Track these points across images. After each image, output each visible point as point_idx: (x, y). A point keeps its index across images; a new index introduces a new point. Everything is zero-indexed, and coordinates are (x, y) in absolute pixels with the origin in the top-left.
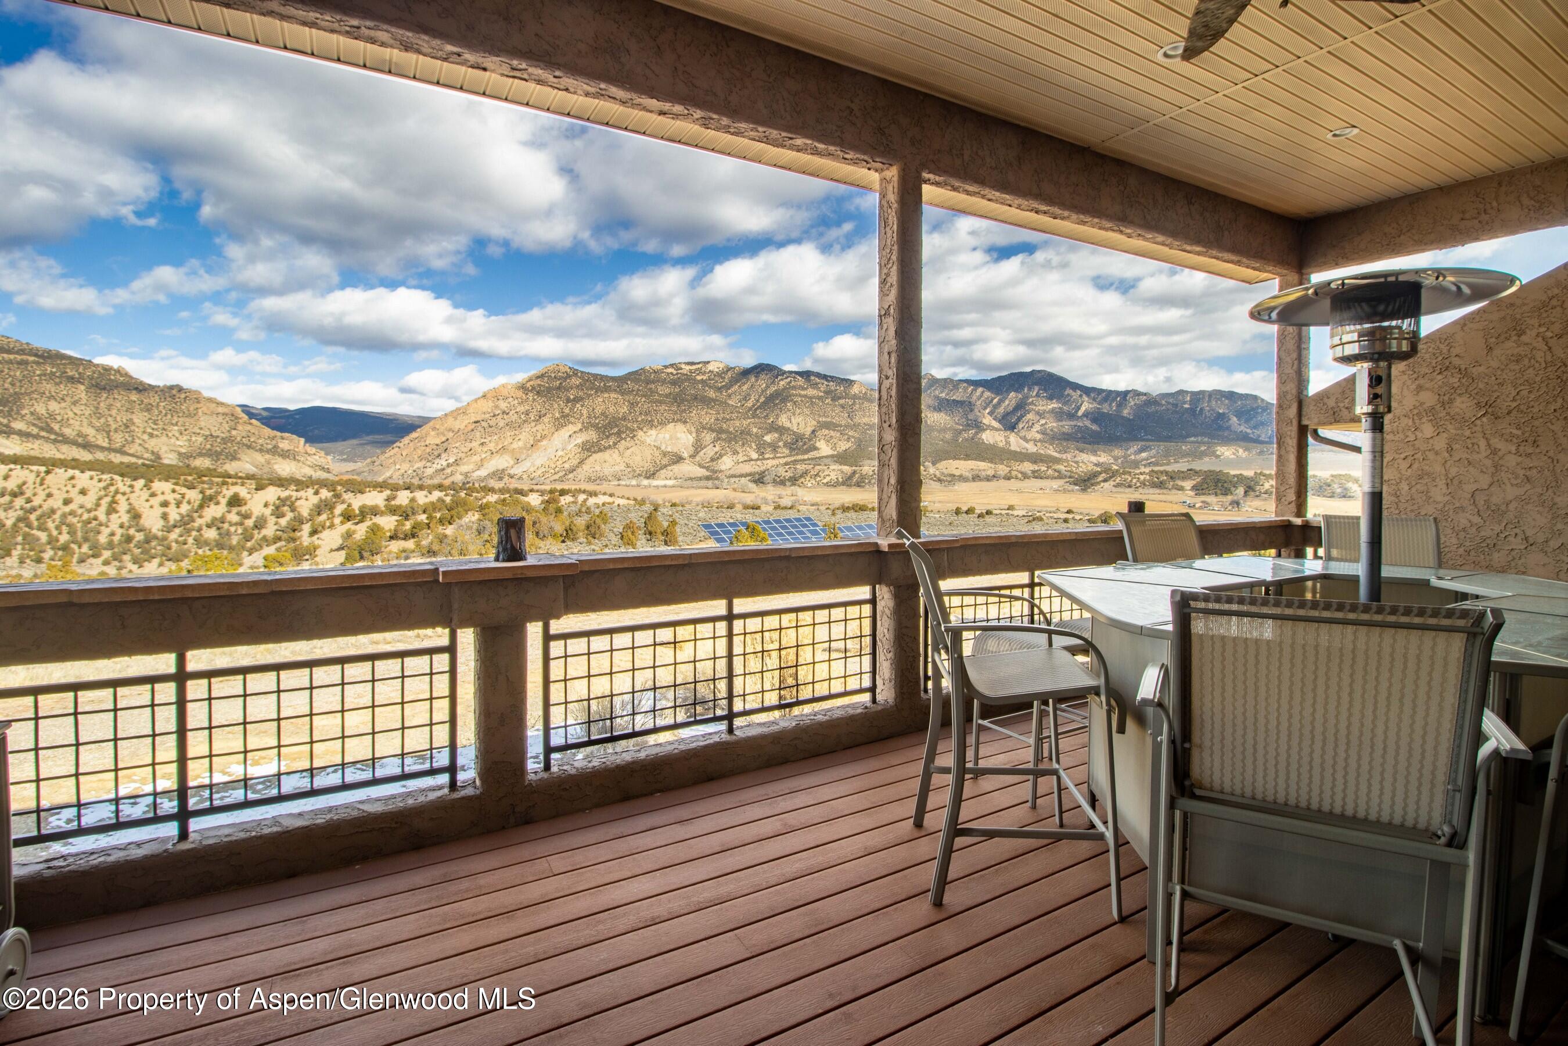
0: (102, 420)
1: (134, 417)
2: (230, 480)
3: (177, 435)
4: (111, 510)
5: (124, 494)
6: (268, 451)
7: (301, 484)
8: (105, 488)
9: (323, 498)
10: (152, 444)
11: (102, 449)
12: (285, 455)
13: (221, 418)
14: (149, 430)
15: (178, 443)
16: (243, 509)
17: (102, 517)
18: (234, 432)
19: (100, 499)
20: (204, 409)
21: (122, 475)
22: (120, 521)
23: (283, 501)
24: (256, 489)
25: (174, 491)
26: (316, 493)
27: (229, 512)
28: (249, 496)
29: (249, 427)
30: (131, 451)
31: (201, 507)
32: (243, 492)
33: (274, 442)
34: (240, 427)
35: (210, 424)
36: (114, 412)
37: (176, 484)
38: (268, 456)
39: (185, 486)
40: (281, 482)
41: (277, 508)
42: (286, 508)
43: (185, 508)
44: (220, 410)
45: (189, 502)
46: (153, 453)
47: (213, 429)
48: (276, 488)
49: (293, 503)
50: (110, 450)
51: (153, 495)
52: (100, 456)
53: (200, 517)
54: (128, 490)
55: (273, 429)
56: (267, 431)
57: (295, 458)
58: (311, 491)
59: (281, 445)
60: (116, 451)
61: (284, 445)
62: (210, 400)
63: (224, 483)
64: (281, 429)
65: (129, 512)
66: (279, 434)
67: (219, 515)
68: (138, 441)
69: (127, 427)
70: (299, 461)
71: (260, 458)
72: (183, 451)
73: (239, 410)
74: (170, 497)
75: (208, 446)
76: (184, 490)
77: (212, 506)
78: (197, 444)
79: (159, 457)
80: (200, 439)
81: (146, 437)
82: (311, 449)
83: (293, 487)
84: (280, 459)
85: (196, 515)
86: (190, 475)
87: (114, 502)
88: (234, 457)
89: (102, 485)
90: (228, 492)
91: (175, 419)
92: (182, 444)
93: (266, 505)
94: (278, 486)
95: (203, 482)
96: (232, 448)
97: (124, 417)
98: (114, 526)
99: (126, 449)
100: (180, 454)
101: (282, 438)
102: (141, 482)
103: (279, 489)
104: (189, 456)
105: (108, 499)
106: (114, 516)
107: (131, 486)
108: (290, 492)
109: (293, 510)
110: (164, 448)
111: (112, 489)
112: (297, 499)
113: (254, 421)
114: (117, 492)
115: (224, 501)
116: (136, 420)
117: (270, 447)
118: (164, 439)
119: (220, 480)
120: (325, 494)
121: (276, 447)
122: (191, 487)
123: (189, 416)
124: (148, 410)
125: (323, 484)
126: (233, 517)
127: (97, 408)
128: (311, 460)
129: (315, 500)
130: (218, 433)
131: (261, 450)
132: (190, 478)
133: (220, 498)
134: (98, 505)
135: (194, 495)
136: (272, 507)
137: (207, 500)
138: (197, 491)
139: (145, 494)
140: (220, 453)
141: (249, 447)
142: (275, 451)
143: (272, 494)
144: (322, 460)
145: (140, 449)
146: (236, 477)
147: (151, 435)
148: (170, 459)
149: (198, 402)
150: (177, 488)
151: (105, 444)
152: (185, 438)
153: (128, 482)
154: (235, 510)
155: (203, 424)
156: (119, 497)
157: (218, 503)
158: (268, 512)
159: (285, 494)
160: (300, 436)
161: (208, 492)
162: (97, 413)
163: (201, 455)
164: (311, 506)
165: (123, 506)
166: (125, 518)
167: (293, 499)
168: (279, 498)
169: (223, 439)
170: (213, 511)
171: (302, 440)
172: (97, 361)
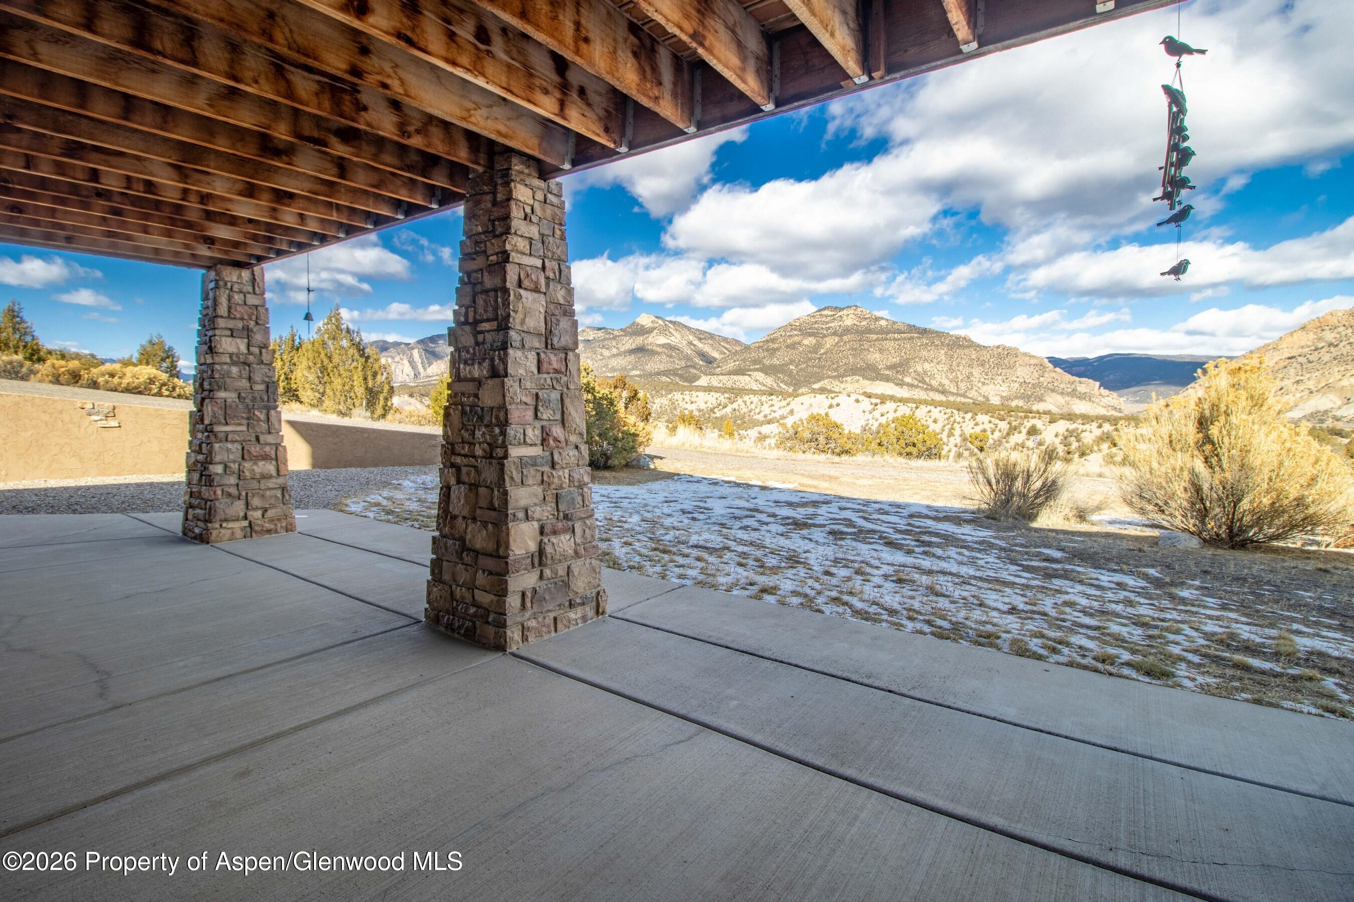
0: (954, 374)
1: (973, 370)
2: (1031, 415)
3: (1001, 382)
4: (951, 434)
5: (959, 423)
6: (1068, 394)
7: (1087, 419)
8: (948, 419)
9: (1106, 431)
10: (984, 390)
11: (953, 394)
12: (1082, 397)
13: (1032, 367)
14: (982, 380)
15: (1001, 388)
16: (1039, 437)
17: (945, 439)
18: (1042, 379)
19: (944, 426)
20: (1021, 362)
21: (958, 410)
22: (954, 442)
23: (1071, 433)
24: (1050, 422)
25: (990, 422)
26: (1100, 427)
27: (1028, 439)
28: (1044, 427)
29: (1054, 375)
30: (970, 396)
31: (1008, 434)
32: (1039, 424)
33: (1073, 386)
34: (1046, 375)
35: (1023, 373)
36: (961, 368)
37: (992, 417)
38: (1067, 398)
39: (998, 418)
40: (1070, 417)
41: (1066, 438)
42: (1073, 439)
43: (997, 435)
44: (1032, 361)
45: (1000, 431)
46: (984, 396)
47: (1026, 377)
48: (1066, 422)
49: (1078, 435)
50: (957, 395)
51: (977, 424)
52: (951, 398)
53: (1007, 442)
54: (961, 420)
55: (1073, 375)
56: (1068, 377)
57: (1090, 400)
58: (1095, 425)
59: (1079, 389)
60: (961, 395)
61: (1082, 388)
62: (1025, 354)
63: (1026, 417)
64: (1080, 375)
65: (961, 436)
66: (1077, 379)
67: (1020, 442)
68: (975, 388)
69: (969, 378)
70: (1093, 402)
71: (1060, 400)
72: (1004, 394)
73: (1046, 361)
74: (988, 427)
75: (1022, 391)
76: (997, 421)
77: (1016, 434)
78: (1014, 389)
79: (988, 400)
80: (1017, 385)
81: (980, 385)
82: (1105, 392)
83: (1080, 421)
84: (1077, 401)
85: (1004, 440)
86: (1003, 410)
87: (952, 429)
88: (1041, 399)
89: (947, 416)
90: (1028, 424)
91: (1000, 370)
92: (1004, 390)
93: (1056, 436)
94: (1068, 420)
95: (1011, 416)
96: (1039, 392)
97: (966, 371)
98: (951, 445)
99: (967, 394)
100: (1002, 397)
101: (1080, 382)
102: (970, 415)
103: (1068, 423)
104: (1008, 399)
105: (949, 426)
106: (952, 439)
107: (963, 418)
108: (1077, 425)
109: (1078, 441)
110: (992, 393)
111: (952, 419)
112: (1082, 431)
113: (1058, 369)
114: (954, 422)
115: (1024, 431)
116: (974, 373)
117: (1070, 390)
118: (992, 386)
119: (1023, 414)
120: (1107, 427)
121: (1074, 390)
122: (1002, 419)
123: (1010, 368)
124: (982, 365)
125: (1106, 419)
126: (1030, 444)
127: (951, 366)
128: (1105, 401)
129: (1098, 432)
130: (1030, 380)
131: (1062, 393)
132: (1002, 413)
133: (1022, 428)
134: (943, 430)
135: (1004, 425)
136: (1061, 437)
137: (1013, 430)
138: (1006, 422)
139: (972, 423)
140: (1031, 396)
141: (1053, 391)
142: (1073, 394)
143: (1062, 426)
144: (1115, 401)
145: (976, 393)
146: (1038, 412)
147: (984, 384)
148: (995, 401)
149: (1017, 357)
150: (993, 420)
151: (955, 391)
152: (1006, 385)
153: (962, 415)
154: (1032, 438)
155: (1019, 374)
156: (956, 425)
157: (1020, 432)
158: (1057, 441)
159: (1072, 427)
160: (1095, 380)
161: (1014, 424)
162: (951, 370)
163: (1016, 397)
164: (1094, 438)
165: (957, 432)
166: (958, 440)
167: (1079, 431)
168: (1067, 430)
169: (1033, 385)
170: (1017, 438)
171: (1098, 384)
172: (951, 333)
